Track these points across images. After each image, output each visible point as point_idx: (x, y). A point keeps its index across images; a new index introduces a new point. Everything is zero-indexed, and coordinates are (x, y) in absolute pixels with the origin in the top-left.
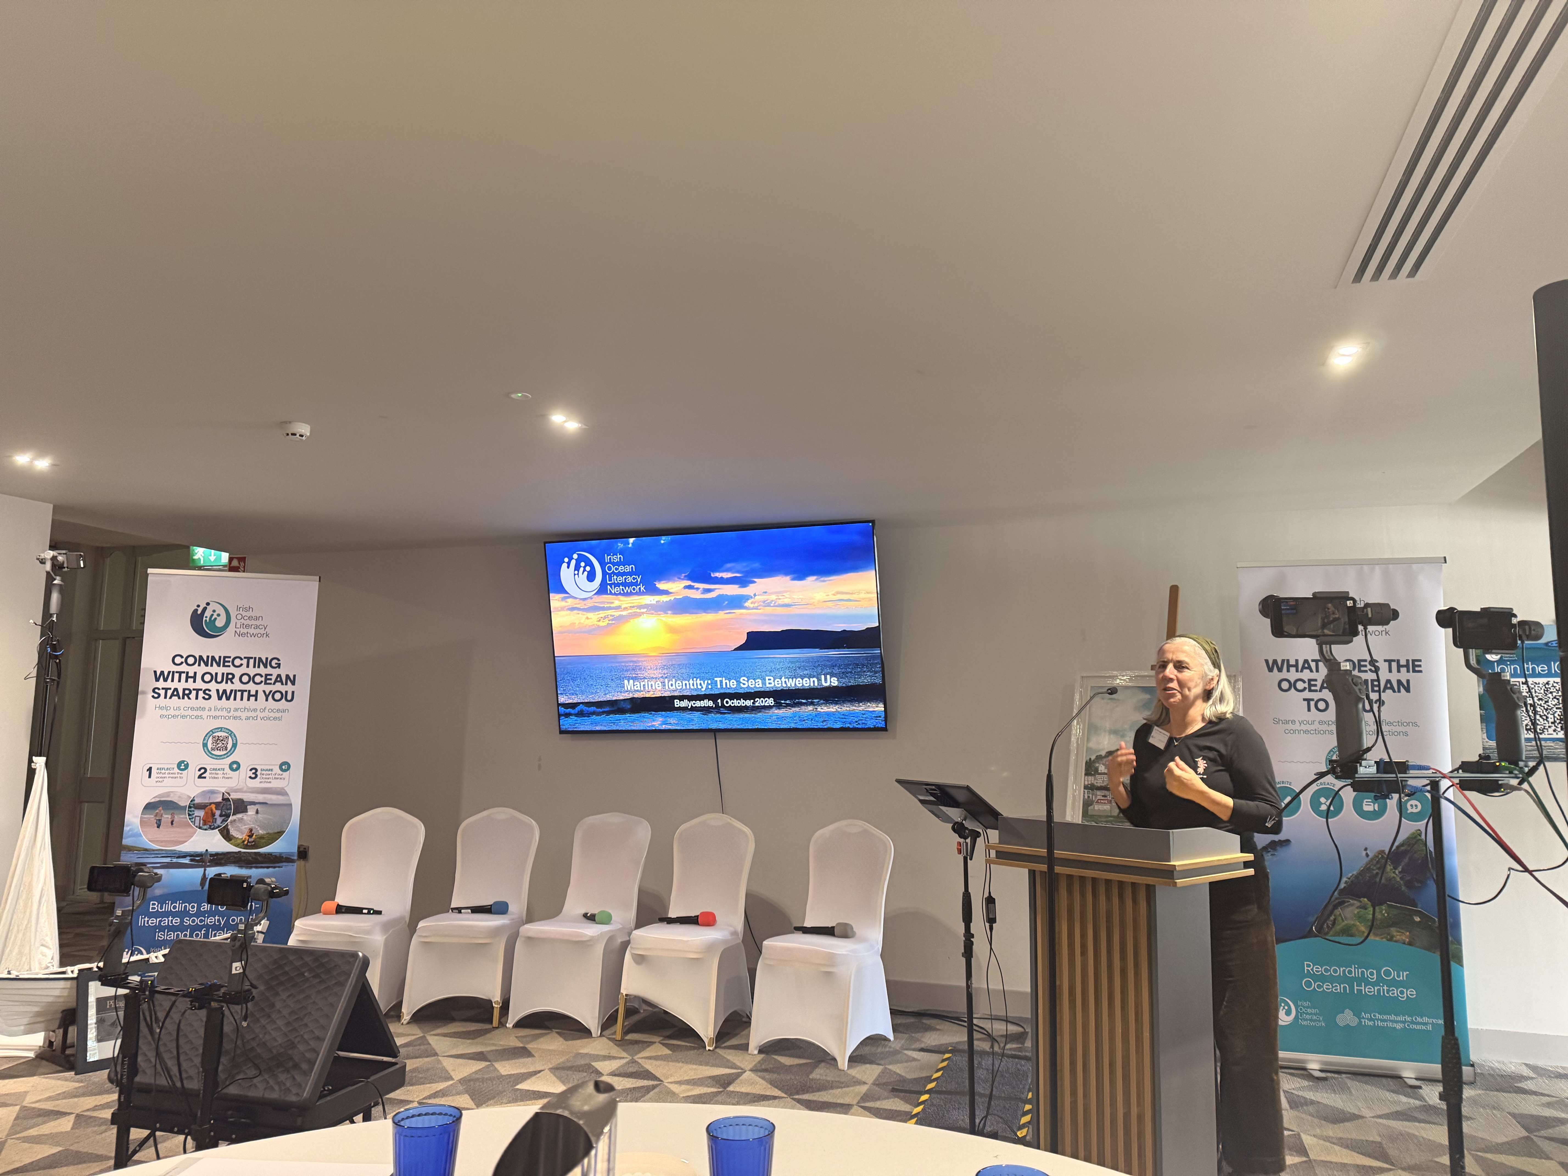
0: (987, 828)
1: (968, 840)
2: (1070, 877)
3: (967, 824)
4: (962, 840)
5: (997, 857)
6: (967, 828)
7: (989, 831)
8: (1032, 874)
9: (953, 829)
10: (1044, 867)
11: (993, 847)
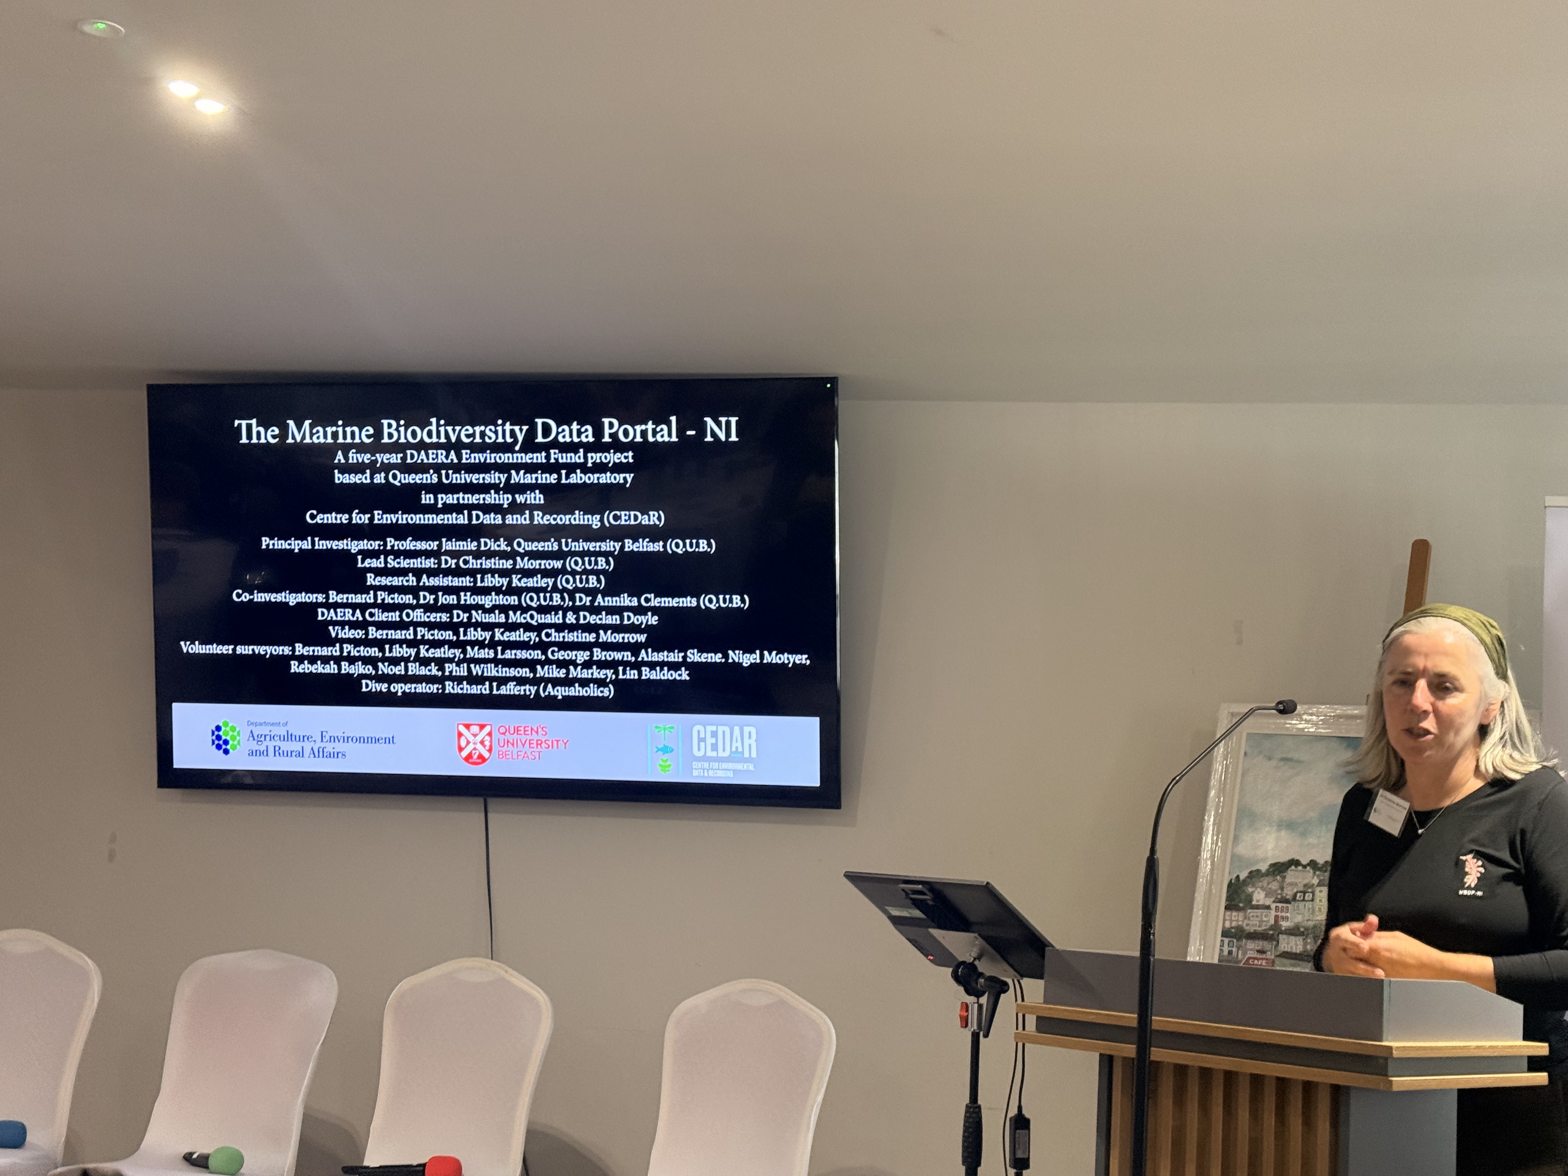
0: (1022, 976)
1: (984, 1000)
2: (1181, 1070)
3: (983, 967)
4: (971, 999)
5: (1039, 1029)
6: (981, 975)
7: (1026, 982)
8: (1107, 1062)
9: (956, 977)
10: (1129, 1050)
11: (1032, 1010)
